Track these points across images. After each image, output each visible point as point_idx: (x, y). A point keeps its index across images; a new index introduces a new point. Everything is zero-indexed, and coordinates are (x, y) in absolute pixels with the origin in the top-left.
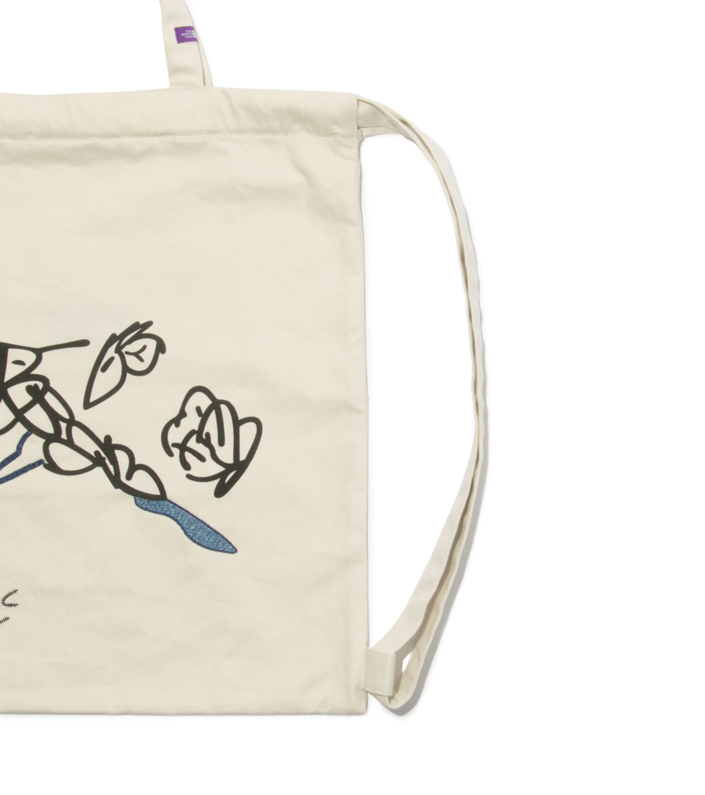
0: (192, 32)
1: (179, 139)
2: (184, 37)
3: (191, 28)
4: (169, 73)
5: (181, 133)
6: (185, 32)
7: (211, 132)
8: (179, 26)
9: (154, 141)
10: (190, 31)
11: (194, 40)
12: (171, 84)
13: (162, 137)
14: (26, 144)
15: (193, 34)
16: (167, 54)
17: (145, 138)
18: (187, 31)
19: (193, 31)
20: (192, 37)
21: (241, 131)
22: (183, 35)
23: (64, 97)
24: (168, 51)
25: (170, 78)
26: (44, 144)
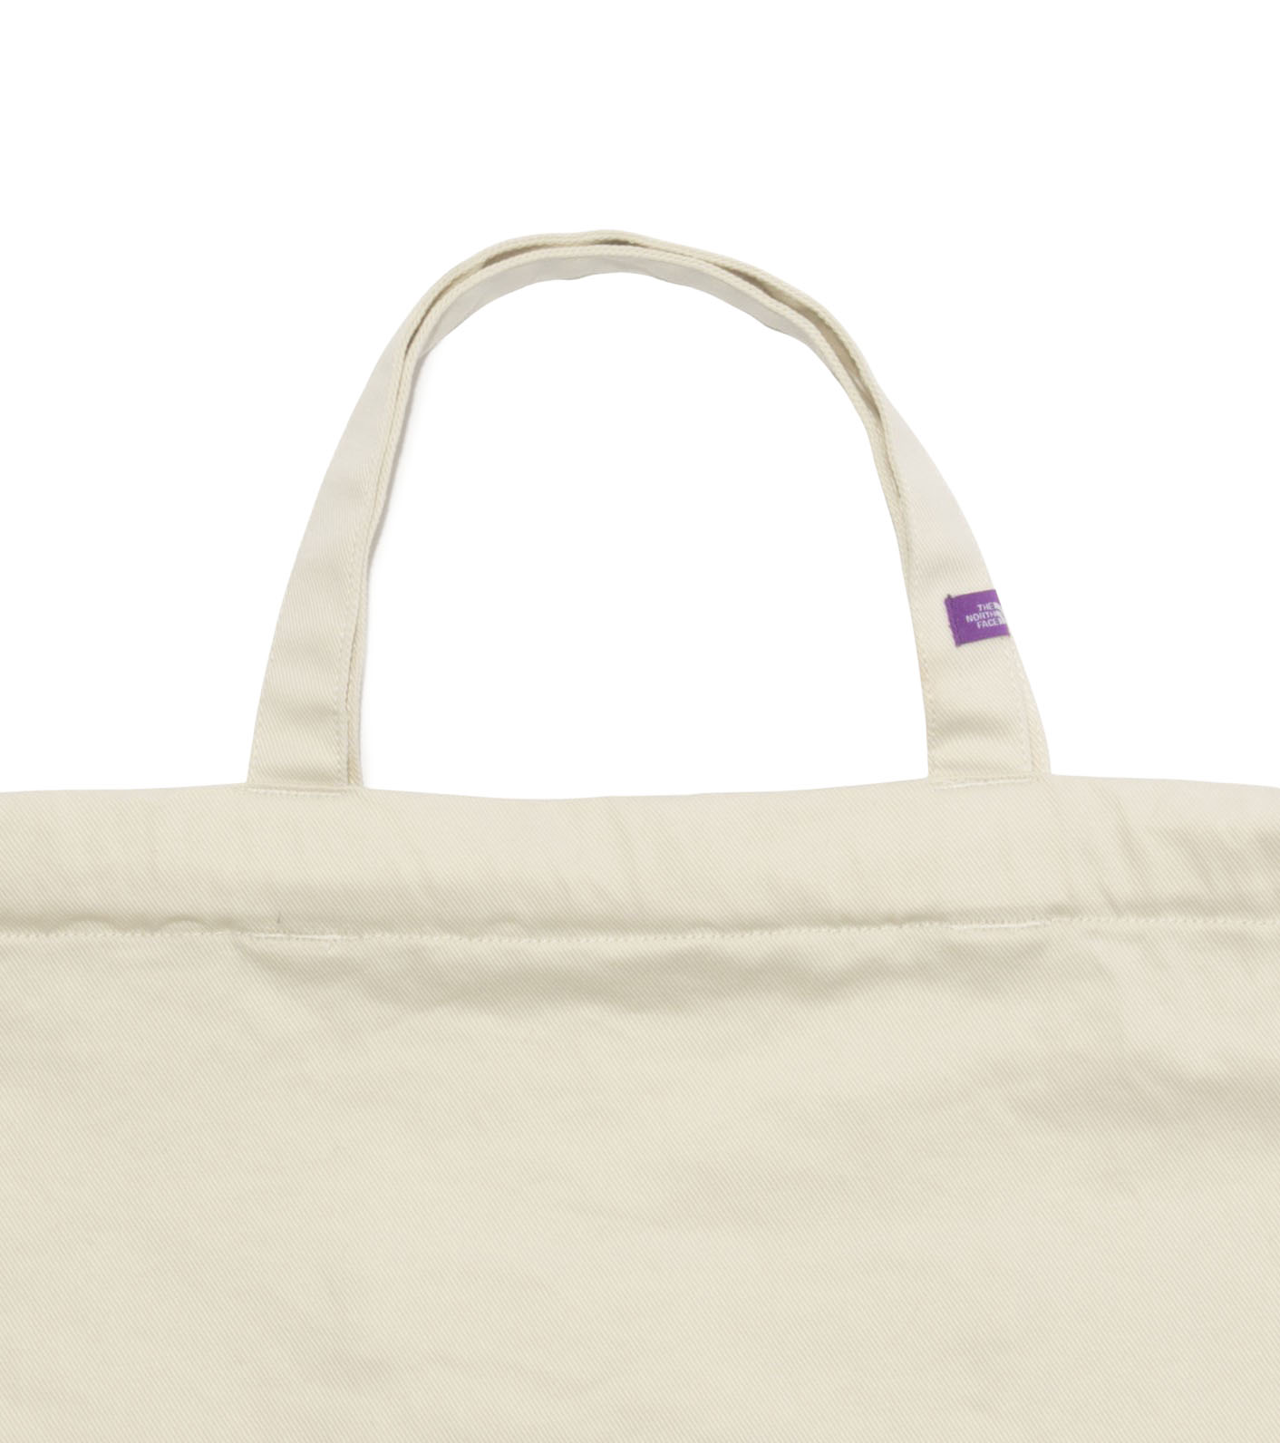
0: (994, 610)
1: (959, 933)
2: (974, 624)
3: (990, 596)
4: (928, 735)
5: (966, 916)
6: (977, 611)
7: (1058, 910)
8: (957, 591)
9: (883, 941)
10: (988, 606)
11: (1001, 631)
12: (933, 765)
13: (906, 927)
14: (491, 949)
15: (997, 613)
16: (923, 679)
17: (854, 930)
18: (980, 606)
19: (996, 604)
20: (995, 624)
21: (1148, 907)
22: (969, 619)
23: (611, 806)
24: (928, 670)
25: (931, 746)
26: (549, 949)
